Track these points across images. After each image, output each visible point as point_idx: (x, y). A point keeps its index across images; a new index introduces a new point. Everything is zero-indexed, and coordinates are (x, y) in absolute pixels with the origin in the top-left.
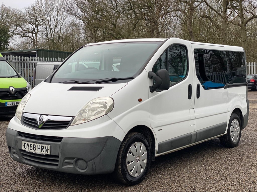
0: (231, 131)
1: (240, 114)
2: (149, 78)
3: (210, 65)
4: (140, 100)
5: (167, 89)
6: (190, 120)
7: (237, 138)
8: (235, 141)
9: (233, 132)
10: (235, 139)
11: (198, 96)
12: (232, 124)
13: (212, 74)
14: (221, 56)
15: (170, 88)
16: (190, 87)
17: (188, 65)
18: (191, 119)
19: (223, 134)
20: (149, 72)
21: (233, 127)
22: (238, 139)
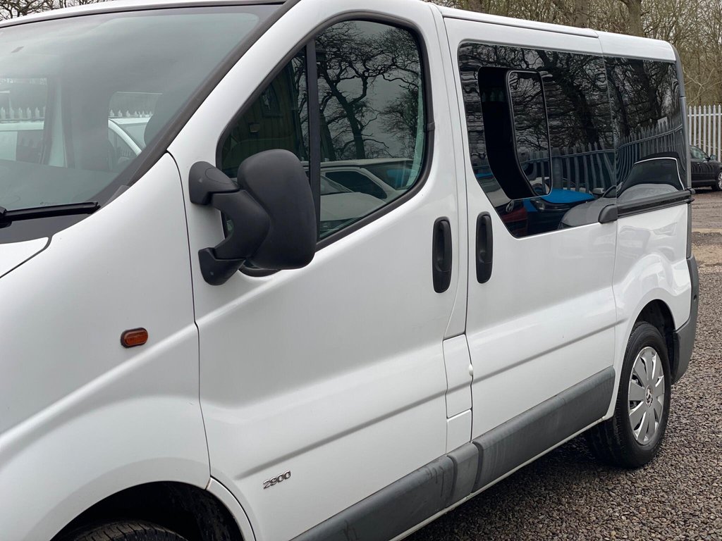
0: (632, 402)
1: (663, 322)
2: (193, 201)
3: (540, 121)
4: (134, 339)
5: (301, 259)
6: (446, 392)
7: (656, 424)
8: (646, 439)
9: (638, 402)
10: (647, 430)
11: (484, 273)
12: (634, 372)
13: (545, 157)
14: (579, 86)
15: (320, 256)
16: (442, 232)
17: (430, 125)
18: (450, 387)
19: (600, 420)
20: (197, 171)
21: (640, 383)
22: (658, 428)
